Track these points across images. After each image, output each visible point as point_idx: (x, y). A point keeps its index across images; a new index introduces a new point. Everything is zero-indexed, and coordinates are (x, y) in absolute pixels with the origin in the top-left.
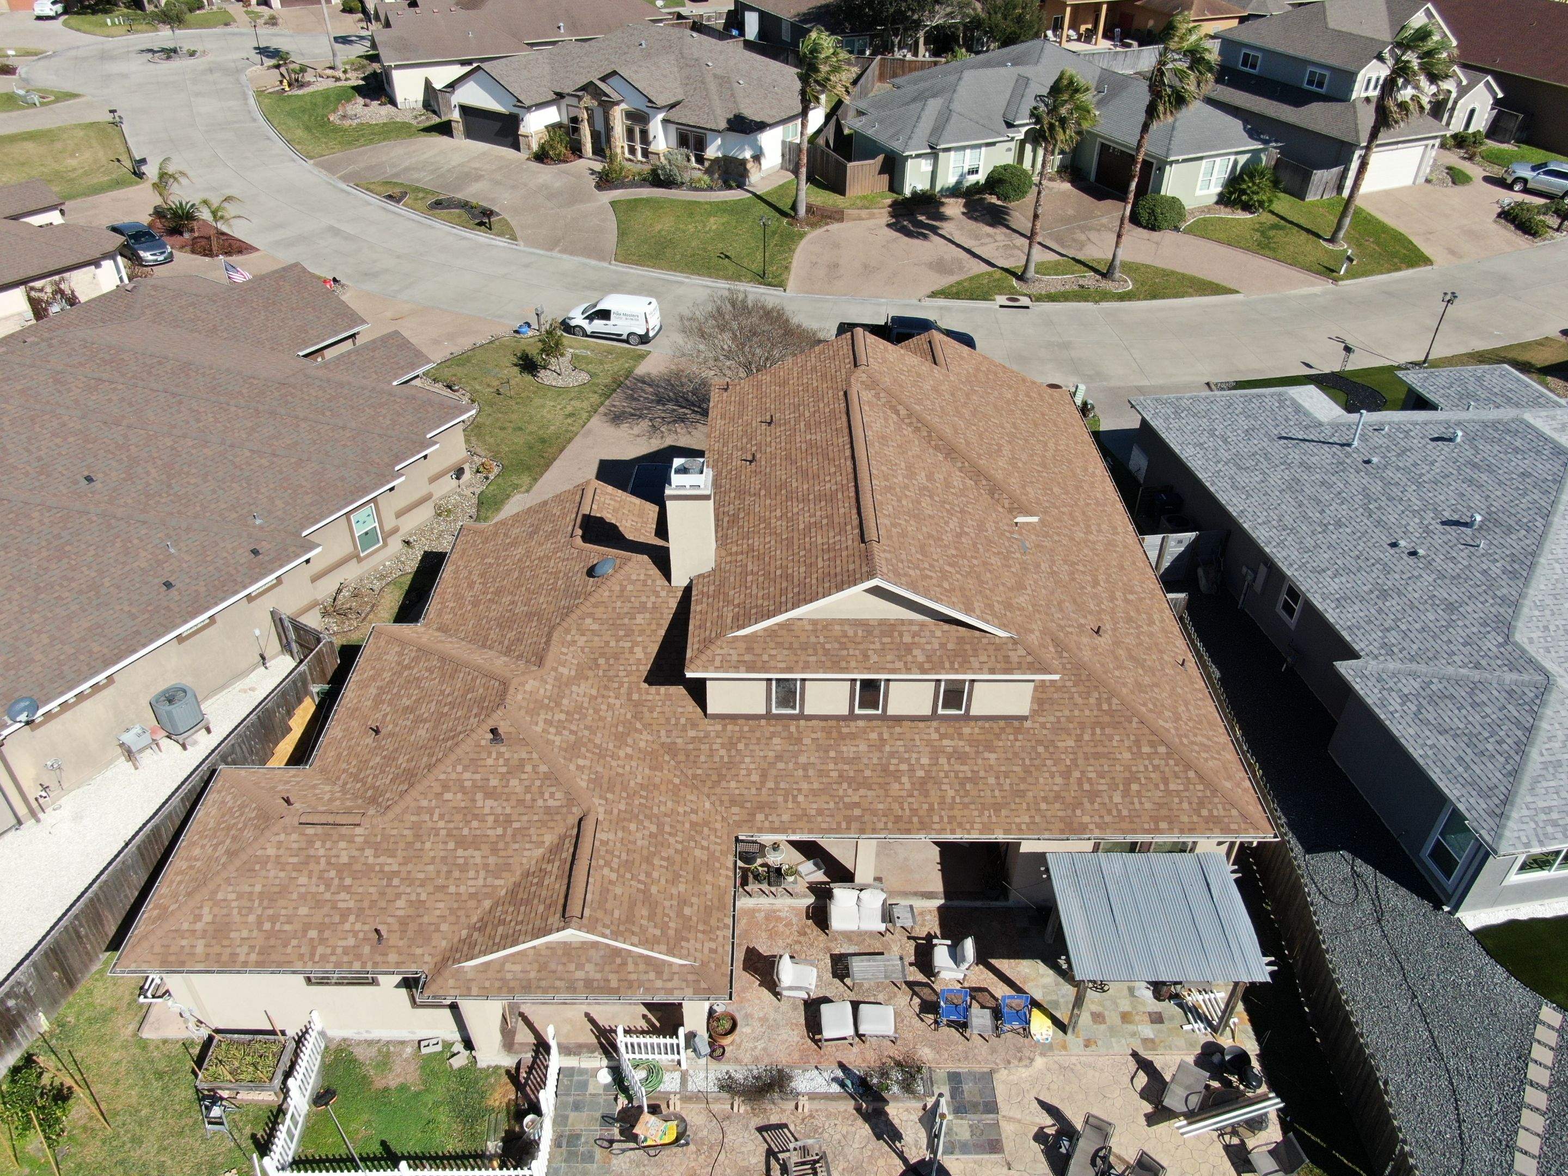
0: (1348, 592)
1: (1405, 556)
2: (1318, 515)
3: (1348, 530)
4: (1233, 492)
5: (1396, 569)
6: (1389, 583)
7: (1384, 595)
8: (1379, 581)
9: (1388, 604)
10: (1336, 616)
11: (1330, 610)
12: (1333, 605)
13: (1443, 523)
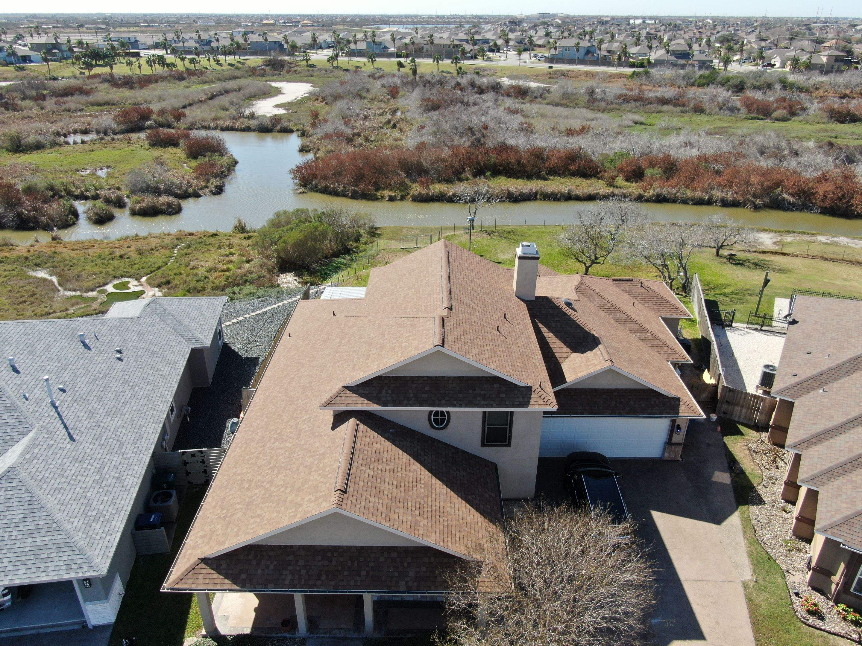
0: (165, 363)
1: (124, 354)
2: (127, 393)
3: (127, 377)
4: (145, 435)
5: (136, 354)
6: (146, 354)
7: (154, 353)
8: (148, 357)
9: (158, 350)
10: (181, 362)
11: (180, 365)
12: (177, 364)
13: (89, 349)
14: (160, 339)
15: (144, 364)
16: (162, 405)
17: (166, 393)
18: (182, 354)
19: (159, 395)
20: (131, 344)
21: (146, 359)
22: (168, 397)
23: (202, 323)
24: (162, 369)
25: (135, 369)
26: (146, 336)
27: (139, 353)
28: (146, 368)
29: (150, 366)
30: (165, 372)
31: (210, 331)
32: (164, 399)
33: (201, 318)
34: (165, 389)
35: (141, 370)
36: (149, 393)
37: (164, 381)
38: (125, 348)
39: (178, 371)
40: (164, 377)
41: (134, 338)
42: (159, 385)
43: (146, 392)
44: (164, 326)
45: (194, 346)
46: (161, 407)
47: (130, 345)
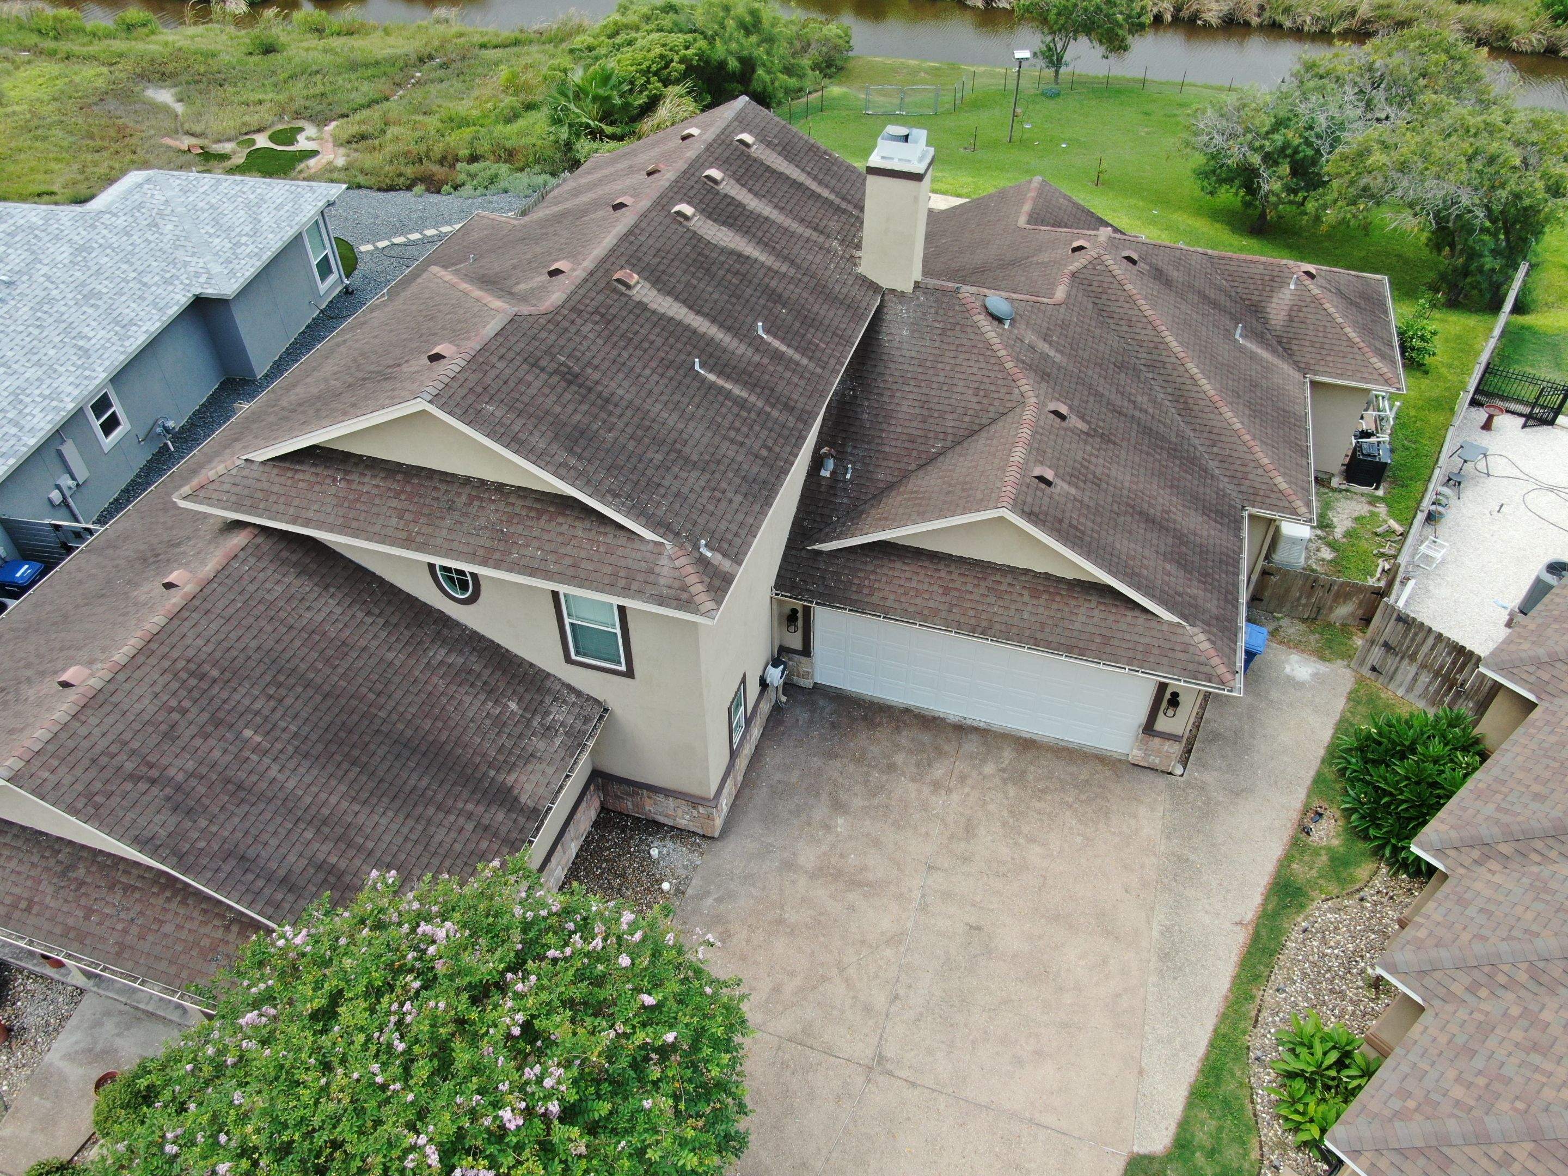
0: (106, 322)
6: (70, 296)
7: (91, 296)
8: (72, 303)
9: (105, 290)
10: (150, 323)
11: (144, 329)
12: (134, 328)
14: (125, 267)
15: (51, 320)
16: (42, 415)
17: (70, 389)
18: (161, 305)
19: (47, 392)
20: (45, 270)
21: (63, 309)
22: (68, 399)
23: (244, 239)
24: (91, 334)
25: (21, 328)
26: (93, 255)
27: (55, 292)
28: (52, 328)
29: (63, 326)
30: (93, 341)
31: (254, 260)
32: (54, 403)
33: (247, 229)
34: (71, 379)
35: (36, 332)
36: (25, 385)
37: (79, 362)
38: (25, 278)
39: (127, 343)
40: (85, 352)
41: (59, 258)
42: (62, 369)
43: (17, 383)
44: (151, 238)
45: (198, 291)
46: (35, 421)
47: (42, 272)
